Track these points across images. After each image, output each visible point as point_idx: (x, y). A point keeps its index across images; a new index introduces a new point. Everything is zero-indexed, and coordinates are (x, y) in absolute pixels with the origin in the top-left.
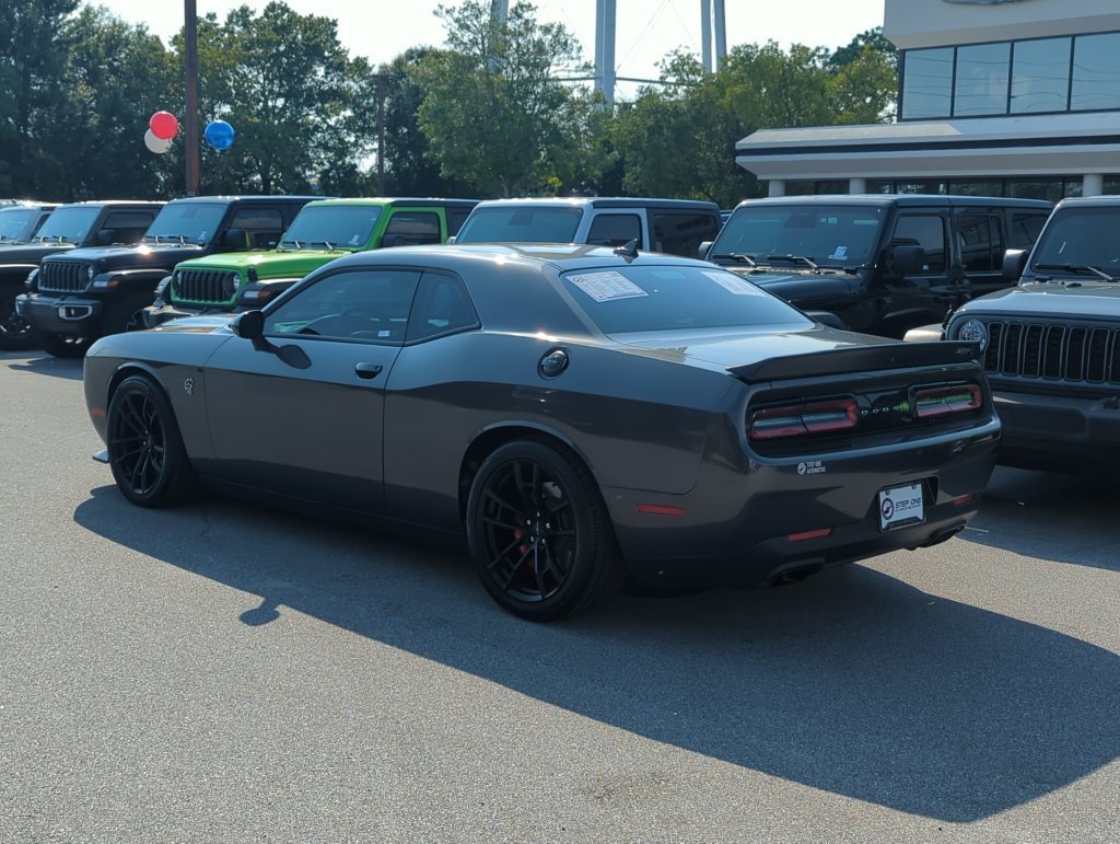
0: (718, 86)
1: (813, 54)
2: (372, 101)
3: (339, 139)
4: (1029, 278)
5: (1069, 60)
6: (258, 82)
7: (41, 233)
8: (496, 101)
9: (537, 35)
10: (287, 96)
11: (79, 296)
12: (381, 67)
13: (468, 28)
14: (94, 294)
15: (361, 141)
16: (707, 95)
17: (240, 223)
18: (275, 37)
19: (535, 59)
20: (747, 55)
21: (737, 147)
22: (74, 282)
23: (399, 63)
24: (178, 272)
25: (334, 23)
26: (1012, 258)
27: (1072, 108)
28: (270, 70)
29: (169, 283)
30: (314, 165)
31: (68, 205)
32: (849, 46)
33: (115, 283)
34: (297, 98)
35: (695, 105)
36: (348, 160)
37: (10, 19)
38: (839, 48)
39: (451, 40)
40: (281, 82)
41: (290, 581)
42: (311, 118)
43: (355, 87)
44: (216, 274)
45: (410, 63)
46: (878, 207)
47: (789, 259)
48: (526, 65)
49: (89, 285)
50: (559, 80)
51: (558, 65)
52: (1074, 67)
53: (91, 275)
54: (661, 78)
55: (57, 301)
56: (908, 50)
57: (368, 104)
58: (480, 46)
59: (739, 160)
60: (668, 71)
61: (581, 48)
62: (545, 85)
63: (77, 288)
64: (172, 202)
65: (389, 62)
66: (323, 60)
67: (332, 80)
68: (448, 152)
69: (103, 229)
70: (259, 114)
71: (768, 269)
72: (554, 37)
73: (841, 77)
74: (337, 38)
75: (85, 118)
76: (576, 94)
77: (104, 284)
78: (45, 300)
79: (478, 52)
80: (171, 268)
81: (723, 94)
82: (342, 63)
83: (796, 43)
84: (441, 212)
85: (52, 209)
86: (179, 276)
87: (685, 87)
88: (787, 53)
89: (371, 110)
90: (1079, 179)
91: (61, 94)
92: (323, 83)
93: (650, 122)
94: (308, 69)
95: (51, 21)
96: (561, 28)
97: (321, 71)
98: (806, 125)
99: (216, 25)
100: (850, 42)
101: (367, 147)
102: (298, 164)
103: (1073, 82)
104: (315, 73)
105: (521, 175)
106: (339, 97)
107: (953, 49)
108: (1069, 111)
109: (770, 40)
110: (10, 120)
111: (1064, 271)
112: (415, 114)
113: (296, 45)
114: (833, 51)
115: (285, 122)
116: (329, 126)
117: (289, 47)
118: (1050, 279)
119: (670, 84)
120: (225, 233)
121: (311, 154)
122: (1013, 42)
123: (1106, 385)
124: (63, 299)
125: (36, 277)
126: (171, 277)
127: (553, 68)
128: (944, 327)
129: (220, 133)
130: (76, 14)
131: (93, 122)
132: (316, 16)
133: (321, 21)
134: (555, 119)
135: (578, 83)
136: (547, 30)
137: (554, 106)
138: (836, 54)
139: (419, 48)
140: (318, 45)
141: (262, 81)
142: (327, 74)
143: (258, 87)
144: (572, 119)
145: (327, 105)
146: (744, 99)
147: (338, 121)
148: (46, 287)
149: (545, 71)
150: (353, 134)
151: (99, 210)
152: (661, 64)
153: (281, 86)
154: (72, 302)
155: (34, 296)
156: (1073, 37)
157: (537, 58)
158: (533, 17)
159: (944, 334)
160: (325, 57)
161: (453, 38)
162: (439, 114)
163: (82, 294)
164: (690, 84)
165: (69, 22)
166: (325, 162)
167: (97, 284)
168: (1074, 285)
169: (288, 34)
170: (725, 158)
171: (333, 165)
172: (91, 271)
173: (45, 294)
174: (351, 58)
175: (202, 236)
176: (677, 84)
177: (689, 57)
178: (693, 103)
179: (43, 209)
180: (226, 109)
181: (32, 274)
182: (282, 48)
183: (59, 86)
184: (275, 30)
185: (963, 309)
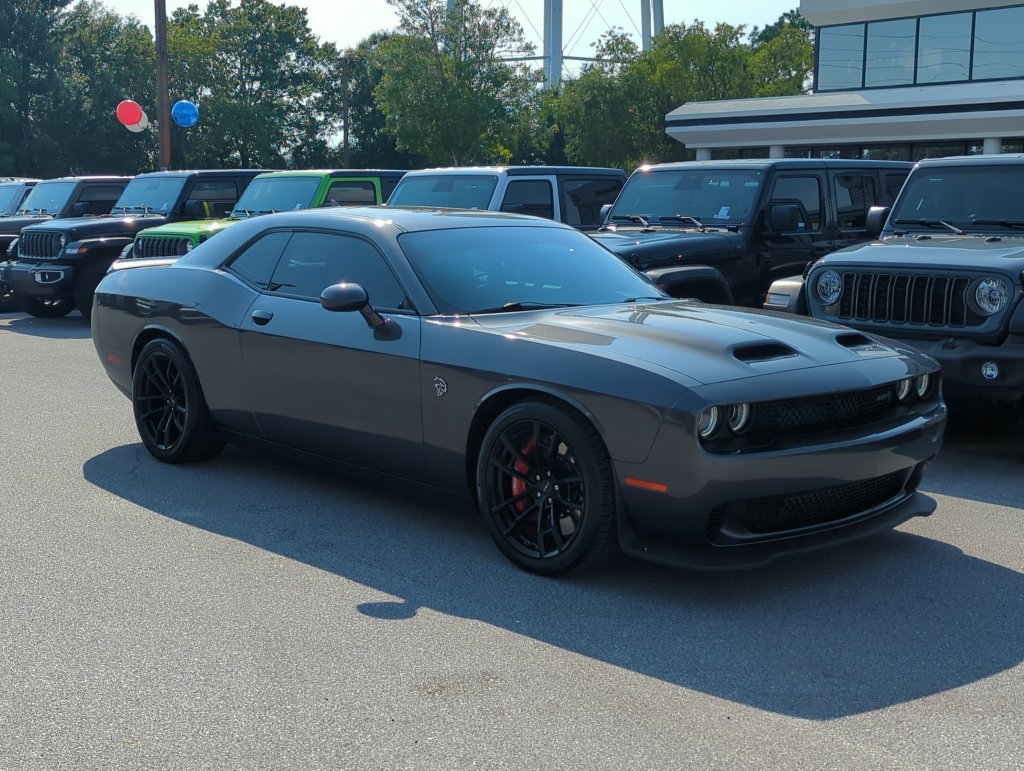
0: (649, 63)
1: (737, 33)
2: (339, 82)
3: (310, 118)
4: (889, 232)
5: (970, 33)
6: (236, 67)
7: (25, 206)
8: (444, 80)
9: (482, 20)
10: (262, 80)
11: (53, 263)
12: (347, 52)
13: (418, 14)
14: (66, 261)
15: (330, 119)
16: (639, 72)
17: (197, 194)
18: (250, 25)
19: (481, 41)
20: (675, 34)
21: (667, 119)
22: (48, 249)
23: (362, 46)
24: (139, 239)
25: (304, 12)
26: (875, 214)
27: (974, 78)
28: (246, 56)
29: (131, 250)
30: (288, 142)
31: (47, 181)
32: (776, 24)
33: (84, 250)
34: (271, 81)
35: (628, 80)
36: (318, 137)
37: (11, 14)
38: (767, 26)
39: (403, 26)
40: (257, 67)
41: (201, 511)
42: (285, 99)
43: (325, 70)
44: (171, 240)
45: (373, 47)
46: (759, 170)
47: (678, 219)
48: (472, 47)
49: (61, 252)
50: (503, 60)
51: (502, 46)
52: (975, 39)
53: (63, 243)
54: (598, 56)
55: (34, 267)
56: (822, 27)
57: (336, 85)
58: (430, 30)
59: (669, 130)
60: (604, 50)
61: (522, 30)
62: (490, 65)
63: (51, 255)
64: (138, 176)
65: (354, 47)
66: (295, 46)
67: (303, 64)
68: (402, 128)
69: (78, 201)
70: (236, 96)
71: (659, 228)
72: (497, 21)
73: (763, 53)
74: (308, 26)
75: (80, 102)
76: (519, 73)
77: (75, 251)
78: (23, 267)
79: (428, 36)
80: (134, 236)
81: (654, 71)
82: (311, 49)
83: (721, 22)
84: (377, 181)
85: (34, 184)
86: (140, 242)
87: (619, 65)
88: (713, 32)
89: (338, 90)
90: (979, 142)
91: (58, 80)
92: (295, 67)
93: (587, 98)
94: (280, 55)
95: (46, 14)
96: (504, 12)
97: (293, 56)
98: (730, 98)
99: (198, 15)
100: (777, 21)
101: (335, 125)
102: (273, 141)
103: (974, 54)
104: (288, 58)
105: (468, 147)
106: (310, 79)
107: (863, 25)
108: (970, 81)
109: (696, 20)
110: (12, 105)
111: (919, 226)
112: (373, 94)
113: (270, 32)
114: (761, 28)
115: (261, 104)
116: (301, 106)
117: (263, 35)
118: (907, 233)
119: (606, 61)
120: (184, 204)
121: (285, 133)
122: (918, 18)
123: (946, 328)
124: (39, 265)
125: (16, 246)
126: (132, 245)
127: (497, 49)
128: (804, 278)
129: (185, 112)
130: (70, 8)
131: (87, 105)
132: (287, 6)
133: (293, 10)
134: (499, 96)
135: (520, 62)
136: (490, 14)
137: (498, 84)
138: (764, 32)
139: (382, 33)
140: (289, 33)
141: (239, 66)
142: (298, 58)
143: (236, 71)
144: (514, 96)
145: (299, 88)
146: (671, 75)
147: (309, 101)
148: (25, 254)
149: (490, 52)
150: (323, 113)
151: (74, 185)
152: (597, 44)
153: (257, 70)
154: (46, 267)
155: (14, 263)
156: (974, 12)
157: (483, 40)
158: (478, 3)
159: (804, 284)
160: (296, 44)
161: (405, 23)
162: (393, 93)
163: (55, 260)
164: (624, 61)
165: (63, 15)
166: (298, 139)
167: (68, 251)
168: (924, 238)
169: (263, 23)
170: (657, 129)
171: (304, 140)
172: (63, 240)
173: (24, 261)
174: (321, 44)
175: (164, 207)
176: (612, 61)
177: (623, 37)
178: (626, 79)
179: (27, 184)
180: (207, 92)
181: (13, 243)
182: (258, 36)
183: (55, 74)
184: (250, 19)
185: (823, 261)
